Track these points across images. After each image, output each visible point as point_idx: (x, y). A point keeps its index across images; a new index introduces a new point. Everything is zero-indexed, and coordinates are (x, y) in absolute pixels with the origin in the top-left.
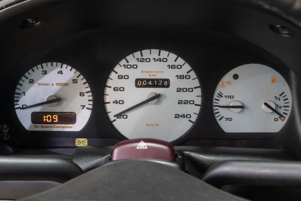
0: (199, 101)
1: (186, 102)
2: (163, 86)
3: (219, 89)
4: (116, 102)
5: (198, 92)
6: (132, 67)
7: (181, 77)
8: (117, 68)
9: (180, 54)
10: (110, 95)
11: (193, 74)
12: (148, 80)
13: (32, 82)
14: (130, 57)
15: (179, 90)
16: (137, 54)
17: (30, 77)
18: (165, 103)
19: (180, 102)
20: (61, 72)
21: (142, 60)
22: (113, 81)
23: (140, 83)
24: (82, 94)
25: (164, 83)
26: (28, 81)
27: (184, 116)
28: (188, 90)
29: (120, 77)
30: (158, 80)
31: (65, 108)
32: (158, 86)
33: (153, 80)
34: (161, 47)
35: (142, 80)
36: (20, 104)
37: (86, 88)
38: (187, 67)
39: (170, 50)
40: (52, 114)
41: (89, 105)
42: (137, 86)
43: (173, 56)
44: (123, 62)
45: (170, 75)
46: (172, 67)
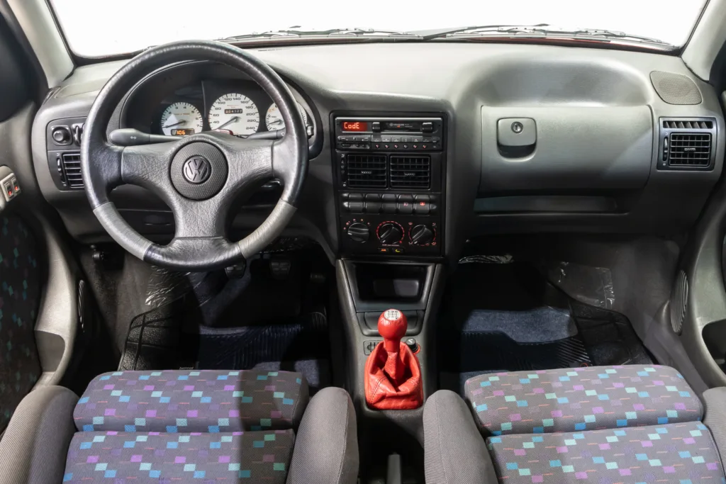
0: (258, 120)
1: (252, 121)
2: (239, 113)
3: (268, 113)
4: (215, 122)
5: (258, 115)
6: (223, 103)
7: (248, 107)
8: (215, 104)
9: (247, 95)
10: (212, 119)
11: (254, 106)
12: (231, 110)
13: (170, 113)
14: (221, 98)
15: (247, 114)
16: (225, 96)
17: (169, 111)
18: (240, 121)
19: (249, 121)
20: (185, 108)
21: (227, 100)
22: (213, 111)
23: (227, 111)
24: (197, 119)
25: (240, 111)
26: (168, 113)
27: (251, 128)
28: (252, 114)
29: (217, 109)
30: (237, 110)
31: (189, 126)
32: (234, 113)
33: (234, 110)
34: (237, 92)
35: (228, 110)
36: (165, 125)
37: (199, 116)
38: (251, 102)
39: (242, 93)
40: (182, 130)
41: (201, 124)
42: (225, 113)
43: (243, 97)
44: (217, 101)
45: (243, 106)
46: (243, 102)
